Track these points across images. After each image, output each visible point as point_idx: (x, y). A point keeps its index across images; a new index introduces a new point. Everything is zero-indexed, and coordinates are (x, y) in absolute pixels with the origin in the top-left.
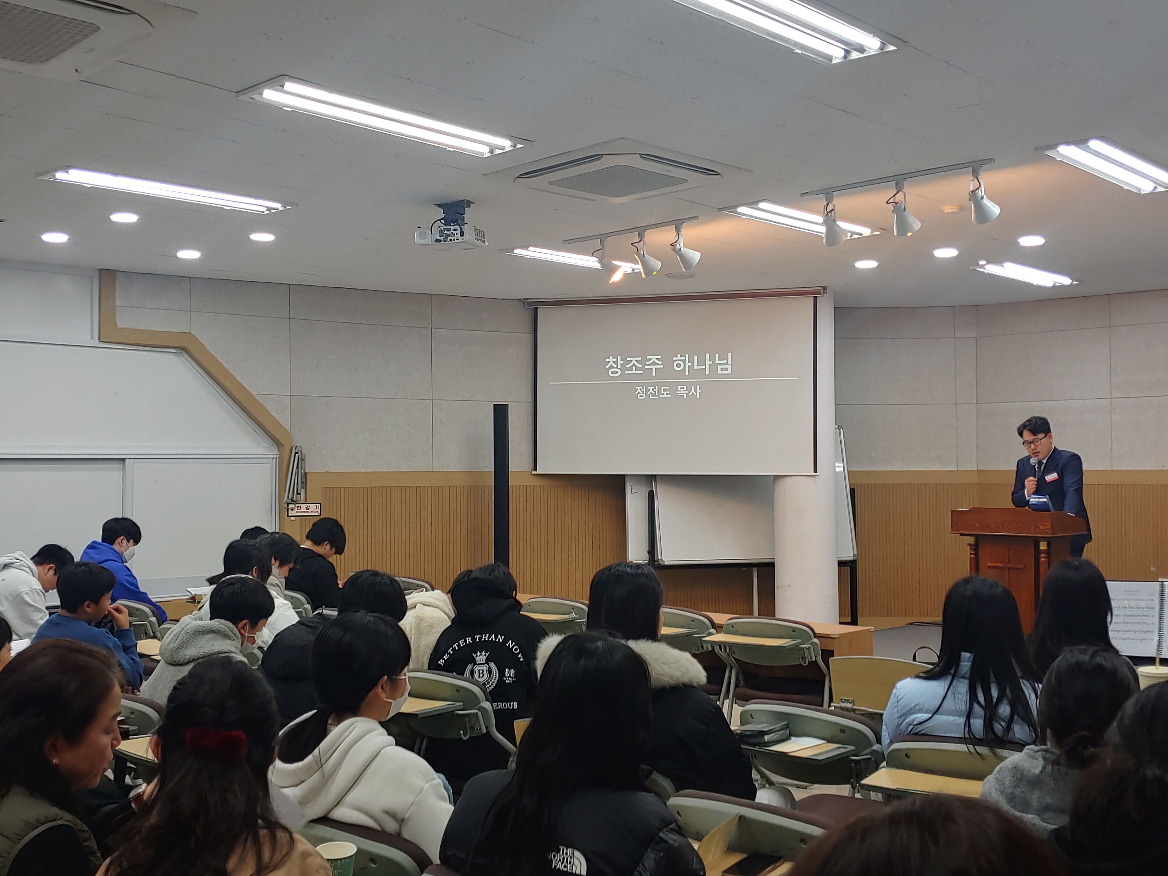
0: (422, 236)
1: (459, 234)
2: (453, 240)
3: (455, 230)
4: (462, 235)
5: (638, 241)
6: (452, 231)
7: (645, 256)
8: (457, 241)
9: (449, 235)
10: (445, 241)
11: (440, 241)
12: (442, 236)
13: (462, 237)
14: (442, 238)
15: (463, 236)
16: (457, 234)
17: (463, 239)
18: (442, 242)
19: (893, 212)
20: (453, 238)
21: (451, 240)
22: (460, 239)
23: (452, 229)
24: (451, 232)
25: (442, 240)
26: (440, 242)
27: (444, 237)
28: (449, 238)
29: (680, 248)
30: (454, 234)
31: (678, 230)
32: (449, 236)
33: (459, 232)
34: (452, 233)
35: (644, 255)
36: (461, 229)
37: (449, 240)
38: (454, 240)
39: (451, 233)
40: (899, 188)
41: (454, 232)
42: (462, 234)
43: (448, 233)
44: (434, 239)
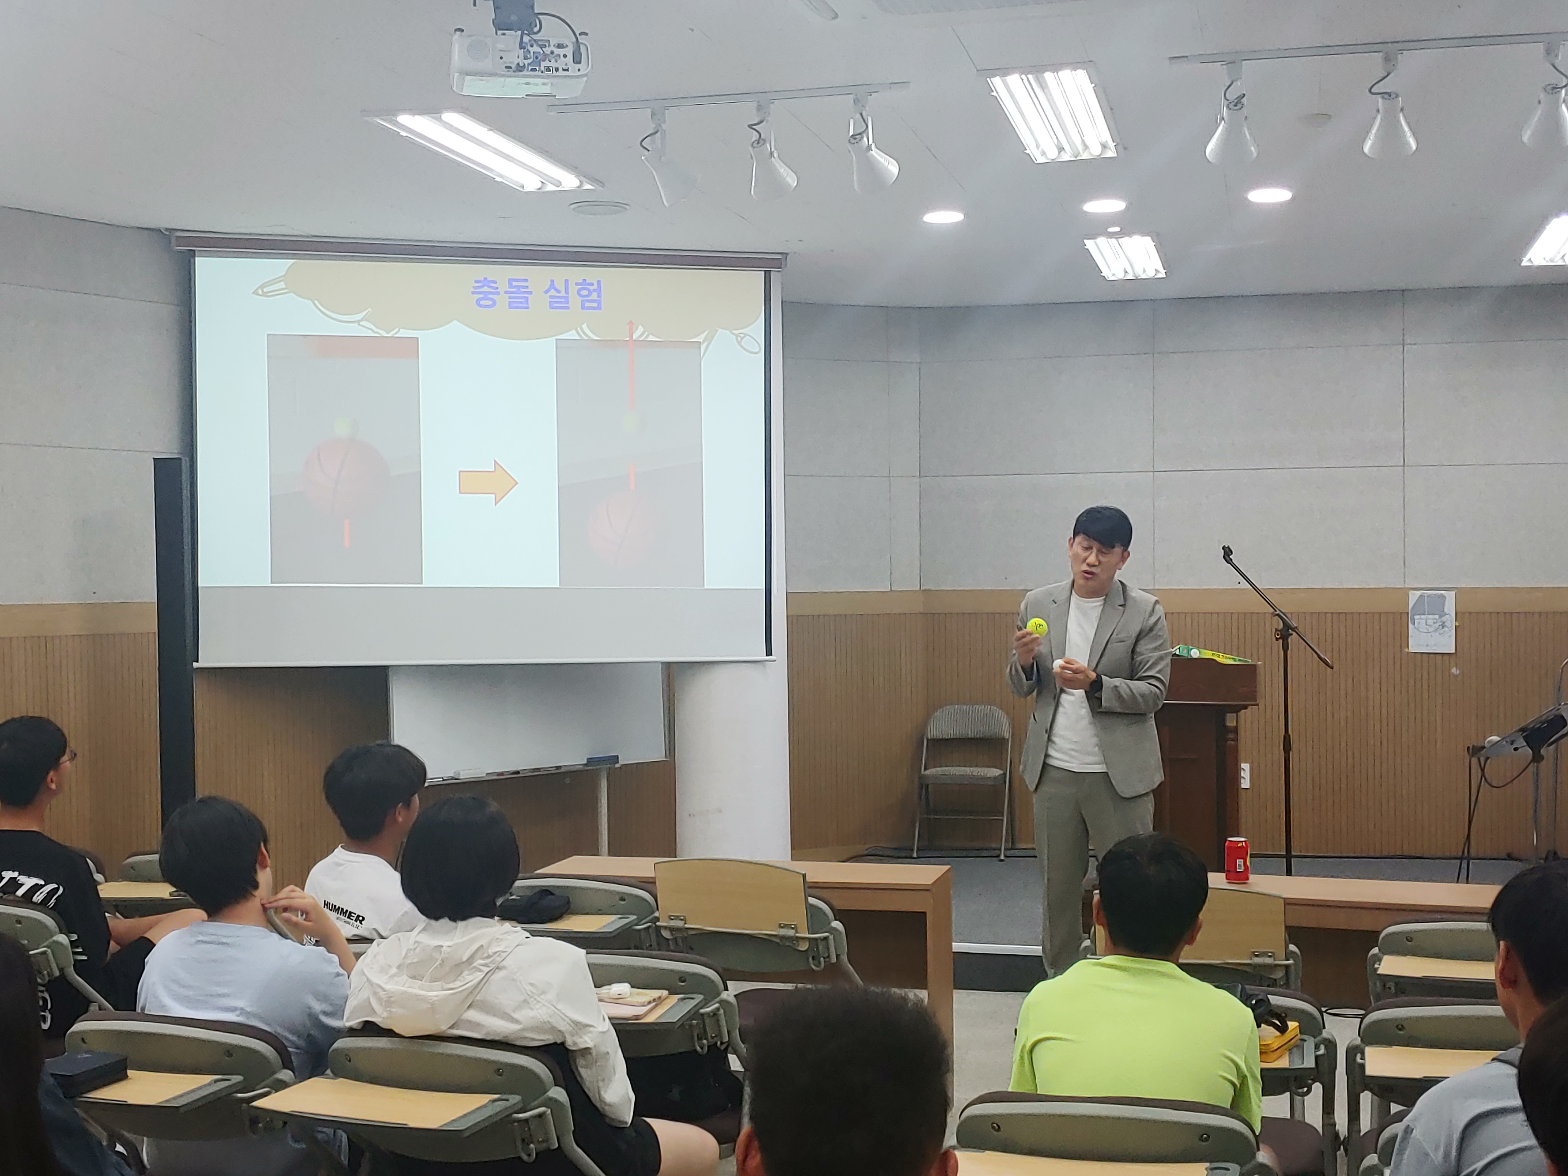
0: (477, 50)
1: (571, 57)
2: (552, 69)
3: (560, 46)
4: (577, 59)
6: (552, 48)
8: (566, 73)
9: (545, 57)
10: (533, 70)
11: (520, 68)
12: (527, 59)
13: (578, 66)
14: (526, 62)
15: (580, 63)
16: (565, 56)
17: (579, 70)
18: (525, 73)
20: (553, 64)
21: (547, 69)
22: (573, 68)
23: (552, 45)
24: (549, 49)
25: (525, 66)
26: (520, 71)
27: (530, 61)
28: (543, 64)
30: (559, 55)
32: (544, 61)
33: (569, 51)
34: (552, 52)
36: (578, 44)
37: (542, 68)
38: (557, 70)
39: (549, 53)
40: (1391, 66)
41: (557, 51)
43: (542, 51)
44: (505, 62)
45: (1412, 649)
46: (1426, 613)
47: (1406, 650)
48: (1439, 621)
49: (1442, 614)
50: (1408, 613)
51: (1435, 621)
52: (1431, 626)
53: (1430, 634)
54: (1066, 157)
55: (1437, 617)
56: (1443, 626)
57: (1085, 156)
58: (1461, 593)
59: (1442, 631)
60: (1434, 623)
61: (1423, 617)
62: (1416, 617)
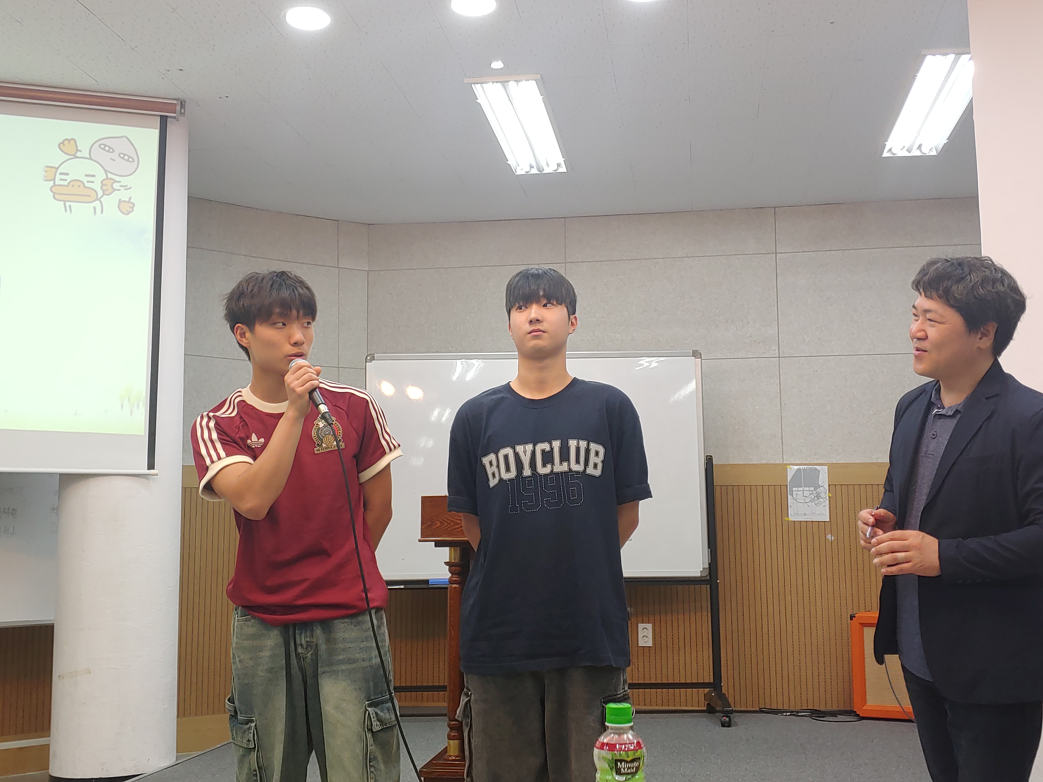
45: (791, 518)
46: (803, 486)
47: (786, 519)
48: (815, 492)
49: (817, 486)
50: (787, 485)
51: (811, 492)
52: (806, 496)
53: (806, 504)
55: (812, 489)
56: (818, 496)
58: (832, 467)
59: (817, 502)
60: (810, 494)
61: (800, 489)
62: (794, 489)
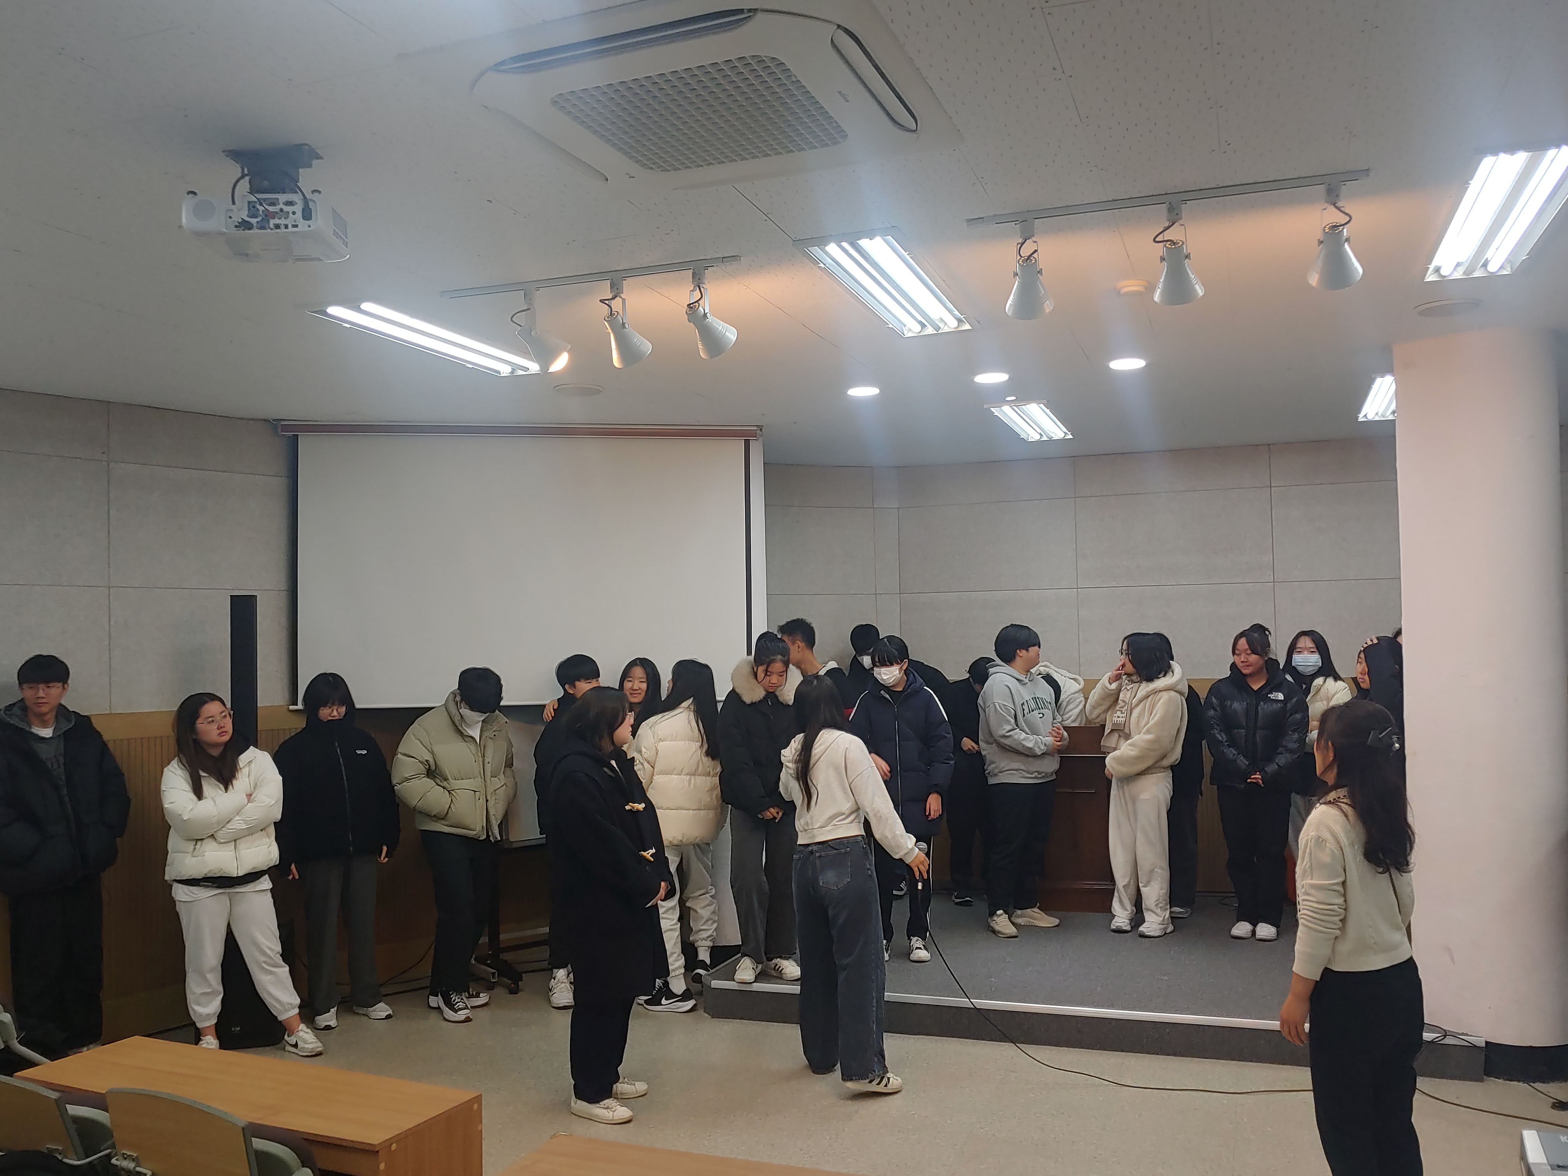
0: (203, 210)
1: (299, 214)
2: (283, 227)
3: (290, 203)
4: (307, 218)
5: (611, 297)
6: (282, 206)
7: (627, 326)
8: (295, 230)
9: (273, 215)
10: (262, 228)
11: (252, 226)
12: (256, 217)
13: (307, 223)
14: (254, 221)
15: (310, 219)
16: (294, 213)
18: (255, 231)
19: (1163, 259)
20: (282, 222)
21: (277, 226)
22: (303, 225)
23: (281, 202)
24: (278, 207)
25: (255, 225)
26: (250, 229)
27: (259, 219)
28: (272, 222)
29: (705, 315)
30: (288, 213)
31: (698, 282)
32: (274, 218)
33: (298, 208)
34: (282, 210)
35: (623, 324)
36: (306, 201)
37: (272, 226)
38: (286, 227)
39: (278, 210)
40: (1174, 216)
41: (286, 209)
42: (307, 214)
43: (271, 209)
44: (234, 221)
54: (930, 330)
57: (946, 329)
